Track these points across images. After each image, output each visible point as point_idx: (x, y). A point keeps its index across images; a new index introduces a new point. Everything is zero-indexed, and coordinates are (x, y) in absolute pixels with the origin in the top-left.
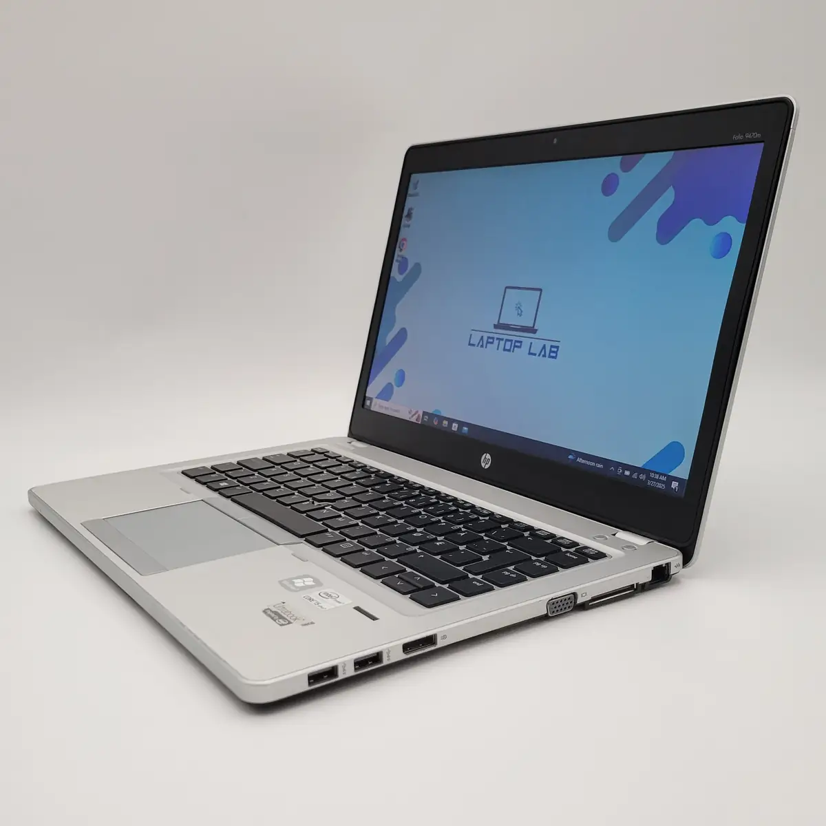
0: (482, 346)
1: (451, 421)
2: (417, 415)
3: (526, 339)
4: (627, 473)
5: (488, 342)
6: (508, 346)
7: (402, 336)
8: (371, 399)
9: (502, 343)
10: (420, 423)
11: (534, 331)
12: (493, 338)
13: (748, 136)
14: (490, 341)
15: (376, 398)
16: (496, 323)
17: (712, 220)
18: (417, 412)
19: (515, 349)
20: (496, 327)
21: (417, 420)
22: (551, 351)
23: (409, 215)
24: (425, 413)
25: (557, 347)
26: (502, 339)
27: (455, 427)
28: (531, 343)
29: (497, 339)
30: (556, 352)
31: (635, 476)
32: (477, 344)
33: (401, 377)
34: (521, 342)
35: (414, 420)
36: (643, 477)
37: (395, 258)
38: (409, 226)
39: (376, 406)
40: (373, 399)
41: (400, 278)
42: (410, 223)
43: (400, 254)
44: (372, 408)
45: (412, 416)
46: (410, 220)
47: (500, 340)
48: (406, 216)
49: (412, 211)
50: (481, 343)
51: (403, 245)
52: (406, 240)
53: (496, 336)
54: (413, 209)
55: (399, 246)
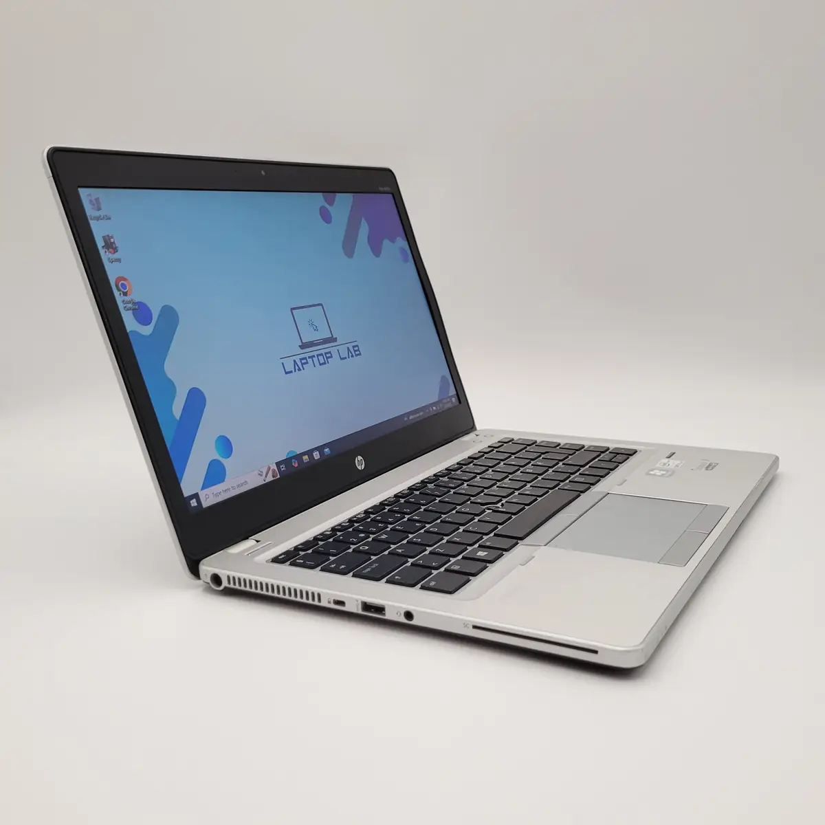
0: (299, 370)
1: (309, 453)
3: (333, 349)
4: (434, 408)
5: (302, 364)
6: (321, 359)
7: (196, 400)
8: (196, 496)
9: (315, 359)
10: (279, 477)
11: (335, 340)
12: (305, 358)
13: (384, 189)
14: (304, 361)
15: (203, 489)
16: (301, 344)
17: (392, 240)
18: (269, 468)
19: (329, 360)
20: (301, 347)
21: (273, 477)
22: (355, 351)
23: (110, 245)
24: (278, 464)
25: (358, 346)
26: (314, 356)
27: (316, 455)
28: (338, 351)
29: (309, 357)
30: (358, 350)
31: (438, 407)
32: (293, 370)
33: (226, 446)
34: (330, 352)
35: (270, 478)
36: (441, 405)
37: (121, 306)
38: (119, 260)
39: (210, 498)
40: (197, 493)
41: (147, 330)
42: (116, 256)
43: (127, 298)
44: (205, 504)
45: (266, 477)
46: (115, 253)
47: (312, 357)
48: (103, 247)
49: (112, 240)
50: (297, 368)
51: (124, 286)
52: (125, 279)
53: (306, 355)
54: (112, 237)
55: (119, 290)
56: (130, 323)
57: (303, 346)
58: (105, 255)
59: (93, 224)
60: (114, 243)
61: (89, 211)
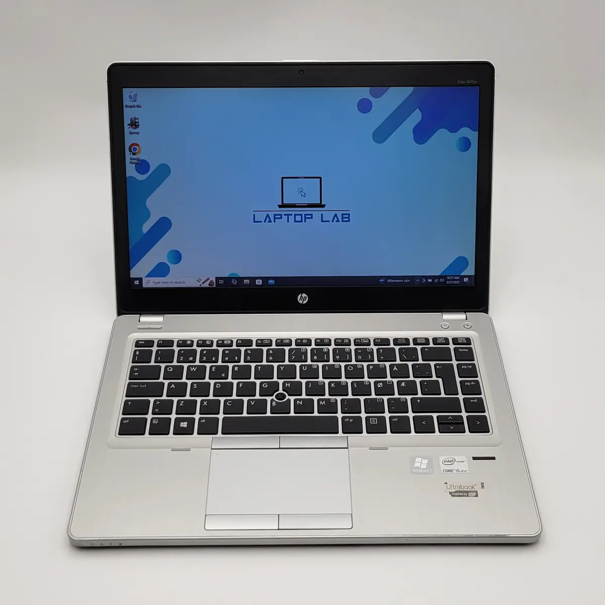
0: (270, 221)
1: (253, 279)
2: (208, 282)
3: (316, 212)
4: (430, 280)
5: (275, 218)
6: (298, 218)
7: (164, 225)
8: (140, 280)
9: (292, 218)
10: (215, 286)
11: (323, 206)
12: (281, 215)
13: (468, 82)
14: (277, 217)
15: (148, 276)
16: (281, 204)
17: (453, 129)
18: (208, 279)
19: (307, 220)
20: (280, 206)
21: (210, 285)
22: (343, 218)
23: (134, 124)
24: (218, 278)
25: (349, 215)
26: (291, 215)
27: (259, 282)
28: (322, 215)
29: (285, 215)
30: (348, 218)
31: (436, 281)
32: (263, 221)
33: (177, 257)
34: (312, 215)
35: (206, 285)
36: (442, 280)
37: (128, 160)
38: (138, 133)
39: (150, 283)
40: (142, 278)
41: (141, 177)
42: (136, 130)
43: (134, 157)
44: (145, 285)
45: (203, 283)
46: (136, 128)
47: (288, 215)
48: (128, 125)
49: (137, 121)
50: (268, 219)
51: (135, 149)
52: (137, 145)
53: (283, 213)
54: (138, 119)
55: (130, 150)
56: (131, 171)
57: (283, 206)
58: (127, 129)
59: (125, 110)
60: (138, 122)
61: (126, 101)
